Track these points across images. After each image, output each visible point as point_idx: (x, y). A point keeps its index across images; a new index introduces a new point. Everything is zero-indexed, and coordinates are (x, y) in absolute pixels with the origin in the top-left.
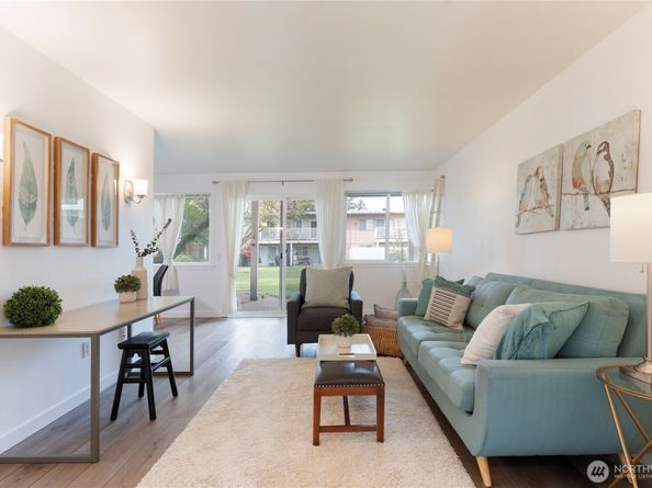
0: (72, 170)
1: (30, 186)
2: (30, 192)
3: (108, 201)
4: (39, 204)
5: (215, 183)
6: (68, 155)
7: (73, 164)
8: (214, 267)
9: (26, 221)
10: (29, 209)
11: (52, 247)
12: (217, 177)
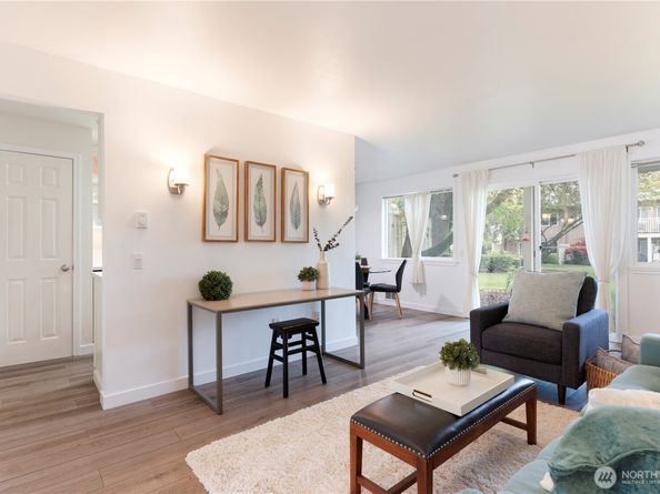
0: (260, 183)
1: (222, 199)
2: (222, 203)
3: (298, 205)
4: (229, 212)
5: (456, 176)
6: (255, 173)
7: (261, 179)
8: (458, 263)
9: (219, 225)
10: (221, 216)
11: (242, 242)
12: (460, 169)
